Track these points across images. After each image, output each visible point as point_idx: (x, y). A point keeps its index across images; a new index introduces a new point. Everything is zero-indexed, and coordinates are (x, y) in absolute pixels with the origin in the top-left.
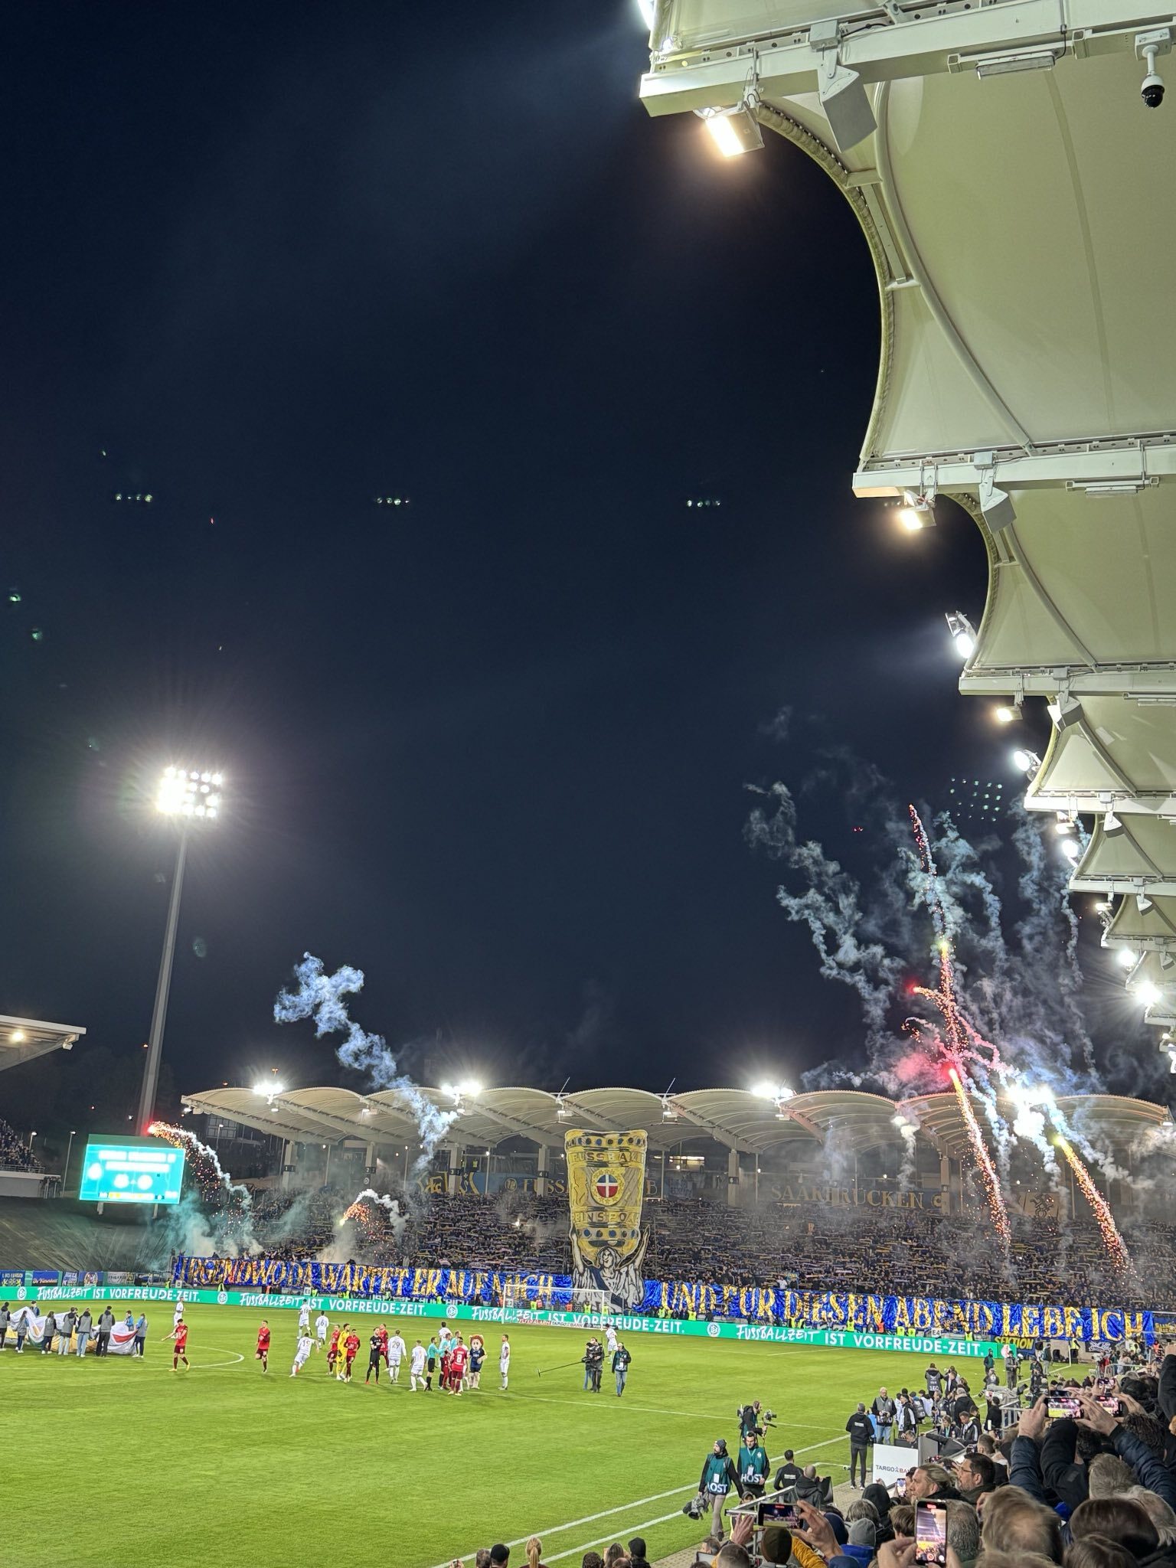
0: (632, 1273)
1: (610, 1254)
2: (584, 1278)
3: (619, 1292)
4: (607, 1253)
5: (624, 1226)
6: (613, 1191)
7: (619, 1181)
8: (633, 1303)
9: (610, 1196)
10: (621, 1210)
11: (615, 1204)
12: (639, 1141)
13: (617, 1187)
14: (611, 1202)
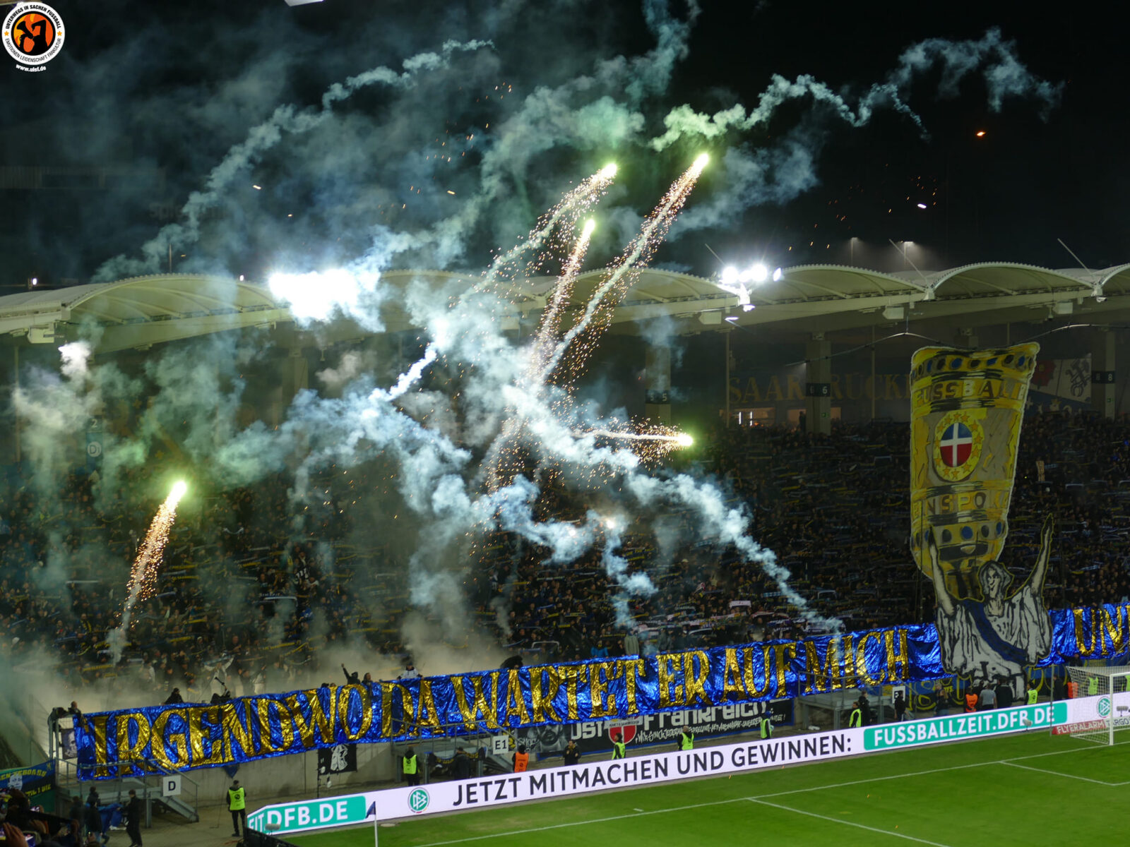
0: (1029, 601)
1: (996, 575)
2: (958, 622)
3: (1015, 638)
4: (992, 573)
5: (984, 518)
6: (965, 451)
7: (974, 434)
8: (1038, 654)
9: (959, 463)
10: (976, 488)
11: (967, 478)
12: (1022, 360)
13: (969, 446)
14: (961, 476)
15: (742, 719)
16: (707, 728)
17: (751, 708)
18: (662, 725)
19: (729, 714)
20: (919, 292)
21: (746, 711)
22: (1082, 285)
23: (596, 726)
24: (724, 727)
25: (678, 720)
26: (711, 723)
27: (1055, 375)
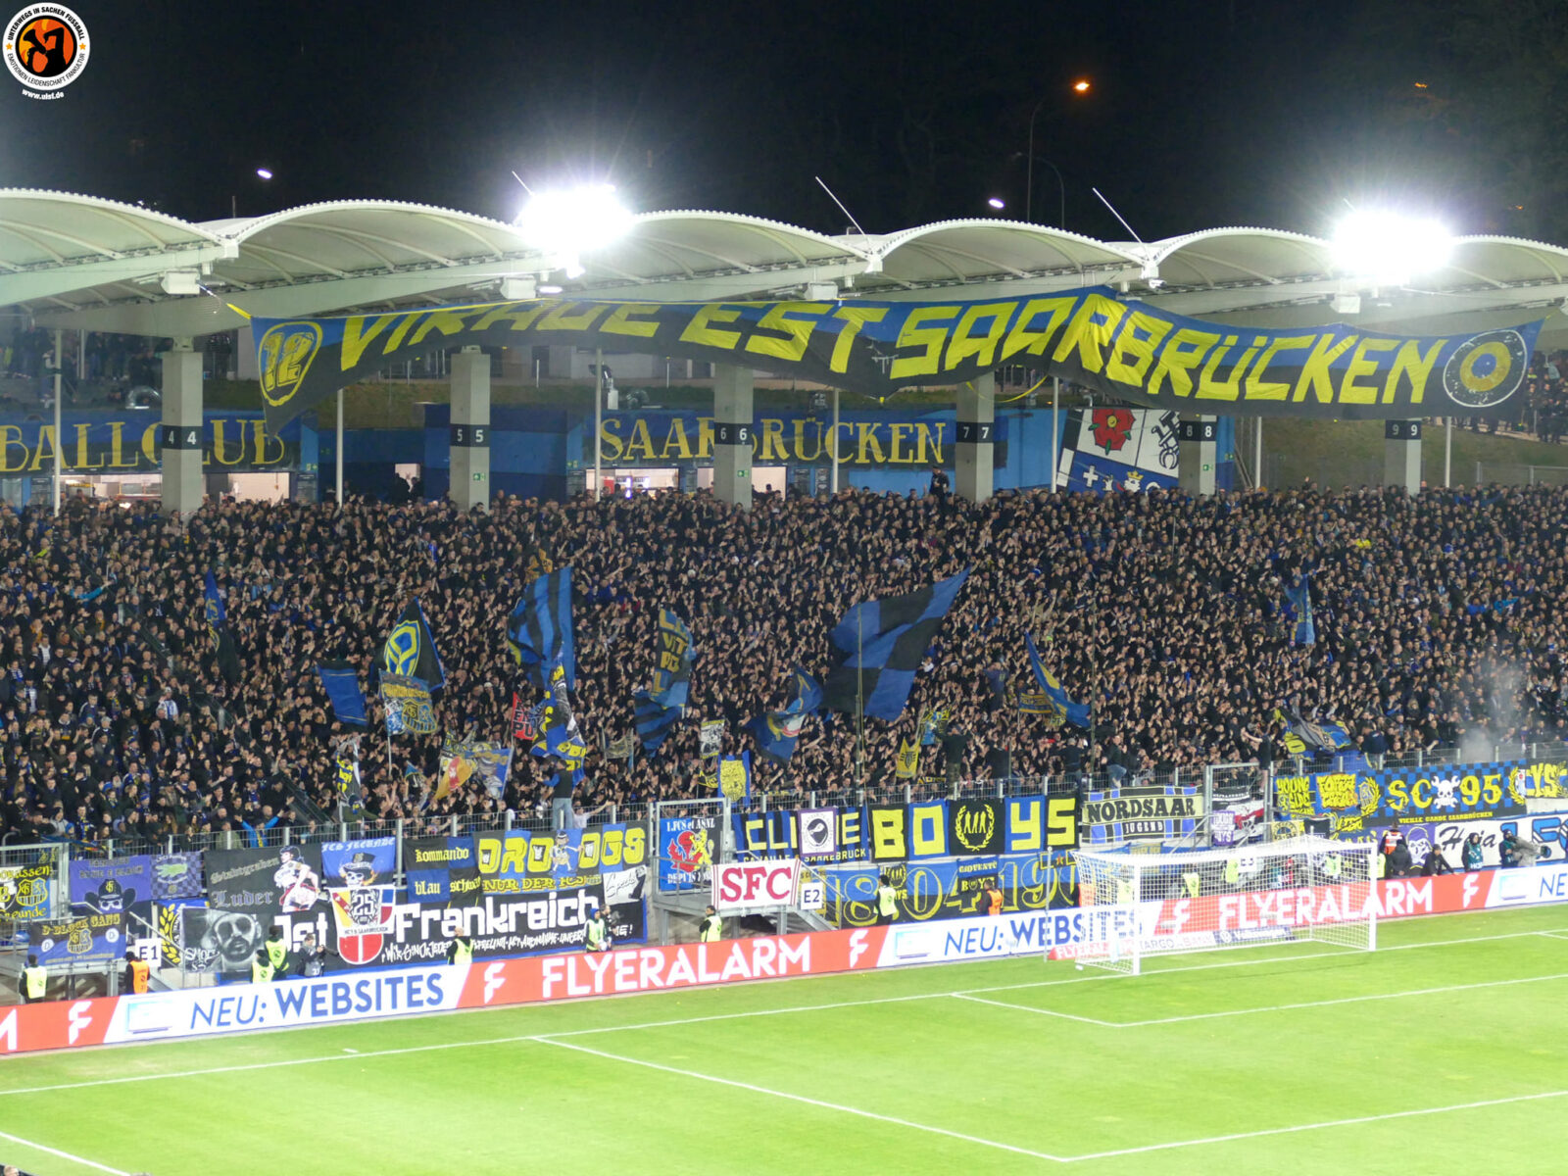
15: (559, 930)
16: (501, 942)
17: (575, 912)
18: (425, 935)
19: (538, 921)
20: (859, 260)
21: (567, 917)
22: (1129, 262)
23: (316, 932)
24: (529, 942)
25: (452, 928)
26: (509, 935)
27: (1135, 433)
